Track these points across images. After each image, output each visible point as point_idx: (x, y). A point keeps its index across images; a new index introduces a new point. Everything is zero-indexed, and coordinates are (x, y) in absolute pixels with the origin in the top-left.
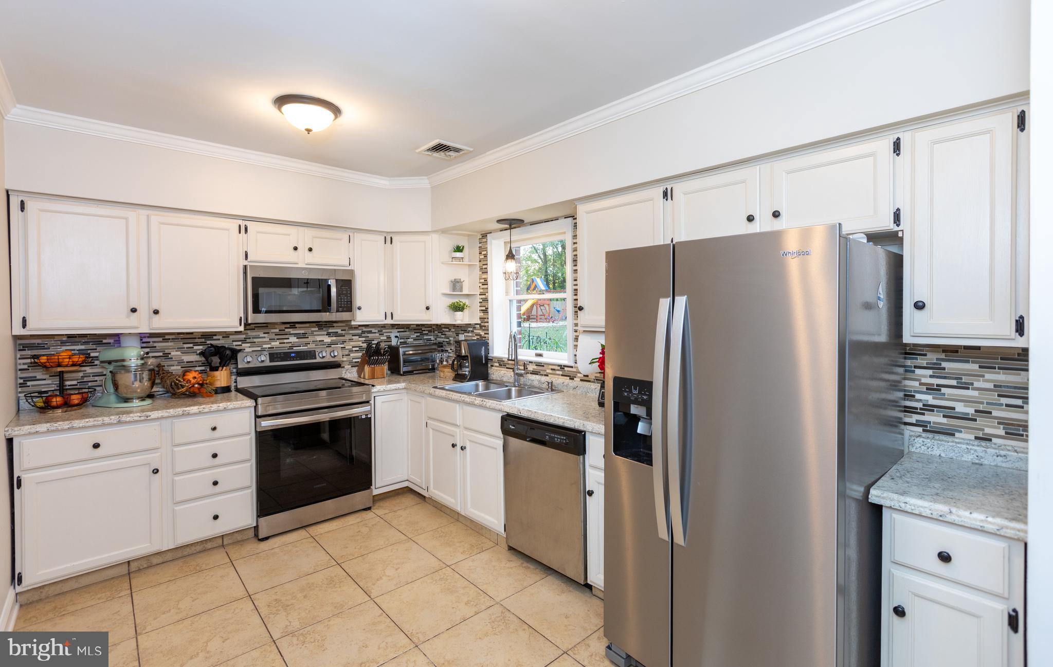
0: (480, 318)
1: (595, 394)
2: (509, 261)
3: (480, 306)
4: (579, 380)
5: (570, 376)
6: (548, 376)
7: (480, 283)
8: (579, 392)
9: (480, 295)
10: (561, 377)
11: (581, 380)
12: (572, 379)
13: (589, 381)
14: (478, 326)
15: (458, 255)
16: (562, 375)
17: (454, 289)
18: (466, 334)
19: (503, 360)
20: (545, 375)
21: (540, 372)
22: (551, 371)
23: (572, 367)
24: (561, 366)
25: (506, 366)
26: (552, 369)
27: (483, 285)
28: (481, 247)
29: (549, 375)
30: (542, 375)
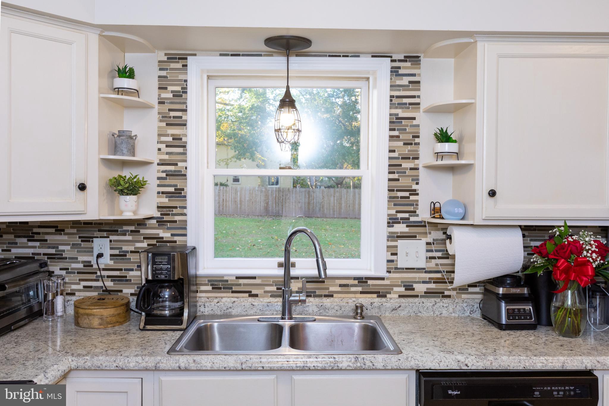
0: (158, 207)
1: (432, 313)
2: (285, 110)
3: (159, 186)
4: (396, 296)
5: (379, 292)
6: (332, 296)
7: (162, 142)
8: (403, 313)
9: (158, 164)
10: (359, 295)
11: (400, 296)
12: (381, 295)
13: (417, 296)
14: (154, 221)
15: (125, 83)
16: (361, 293)
17: (115, 148)
18: (113, 238)
19: (225, 278)
20: (326, 296)
21: (315, 292)
22: (339, 289)
23: (383, 279)
24: (362, 278)
25: (232, 288)
26: (340, 286)
27: (167, 146)
28: (165, 77)
29: (335, 295)
30: (320, 296)
